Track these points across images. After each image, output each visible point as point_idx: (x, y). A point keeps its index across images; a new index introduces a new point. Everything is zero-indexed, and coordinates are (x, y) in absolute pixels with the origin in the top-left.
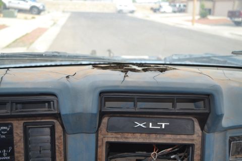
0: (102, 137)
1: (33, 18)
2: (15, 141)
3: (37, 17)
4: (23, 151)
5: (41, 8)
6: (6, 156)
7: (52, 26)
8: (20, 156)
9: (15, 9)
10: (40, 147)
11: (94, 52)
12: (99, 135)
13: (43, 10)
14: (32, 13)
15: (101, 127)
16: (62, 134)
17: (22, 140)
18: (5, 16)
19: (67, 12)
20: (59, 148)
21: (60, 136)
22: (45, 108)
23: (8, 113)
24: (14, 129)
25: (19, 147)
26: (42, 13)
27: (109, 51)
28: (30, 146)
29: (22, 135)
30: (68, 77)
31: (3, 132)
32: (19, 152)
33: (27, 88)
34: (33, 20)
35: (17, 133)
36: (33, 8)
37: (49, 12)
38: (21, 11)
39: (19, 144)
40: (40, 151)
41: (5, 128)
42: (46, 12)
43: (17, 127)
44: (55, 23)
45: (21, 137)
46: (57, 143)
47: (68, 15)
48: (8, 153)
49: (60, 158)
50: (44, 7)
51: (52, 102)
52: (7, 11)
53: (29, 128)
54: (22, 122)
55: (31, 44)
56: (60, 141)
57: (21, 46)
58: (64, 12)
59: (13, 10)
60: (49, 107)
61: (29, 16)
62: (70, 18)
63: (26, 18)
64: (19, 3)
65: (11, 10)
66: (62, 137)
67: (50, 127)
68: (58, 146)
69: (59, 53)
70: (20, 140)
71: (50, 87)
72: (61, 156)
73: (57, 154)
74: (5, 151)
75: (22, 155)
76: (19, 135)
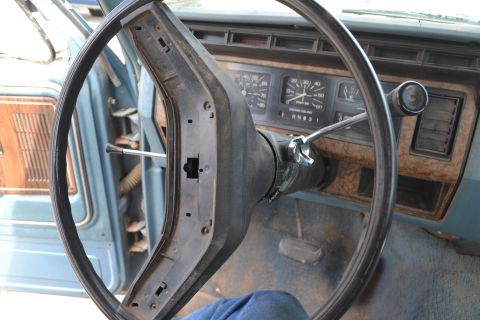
8: (409, 130)
10: (435, 125)
16: (473, 113)
21: (469, 115)
46: (461, 124)
56: (467, 122)
66: (472, 117)
72: (463, 142)
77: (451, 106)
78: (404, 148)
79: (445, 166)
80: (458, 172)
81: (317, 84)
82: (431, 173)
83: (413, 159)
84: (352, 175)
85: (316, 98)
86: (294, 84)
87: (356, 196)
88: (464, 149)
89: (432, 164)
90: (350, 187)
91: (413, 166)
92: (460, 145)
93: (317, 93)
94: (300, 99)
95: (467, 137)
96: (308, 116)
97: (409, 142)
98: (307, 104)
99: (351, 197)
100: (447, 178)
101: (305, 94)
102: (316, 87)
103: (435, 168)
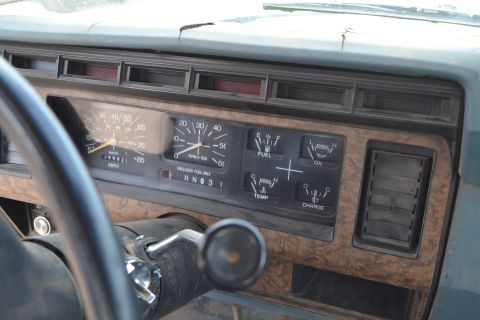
2: (343, 176)
4: (355, 200)
6: (316, 204)
8: (349, 208)
10: (393, 200)
16: (448, 182)
17: (359, 175)
20: (435, 211)
21: (443, 186)
23: (348, 110)
24: (346, 151)
25: (350, 189)
28: (370, 193)
29: (361, 165)
31: (319, 155)
32: (348, 200)
35: (350, 159)
39: (350, 183)
41: (324, 147)
43: (353, 147)
45: (358, 169)
46: (431, 200)
48: (321, 198)
49: (432, 233)
54: (365, 139)
56: (440, 196)
66: (447, 189)
68: (433, 206)
70: (355, 175)
72: (435, 229)
73: (427, 223)
74: (316, 192)
75: (352, 206)
76: (354, 163)
77: (415, 169)
78: (342, 236)
79: (410, 266)
80: (431, 276)
81: (216, 128)
82: (389, 276)
83: (358, 254)
84: (281, 266)
85: (218, 149)
86: (183, 129)
87: (290, 297)
88: (437, 241)
89: (389, 262)
90: (281, 284)
91: (359, 264)
92: (430, 234)
93: (218, 142)
94: (194, 151)
95: (441, 222)
96: (206, 178)
97: (351, 228)
98: (205, 159)
99: (282, 299)
100: (415, 283)
101: (200, 144)
102: (216, 133)
103: (394, 268)
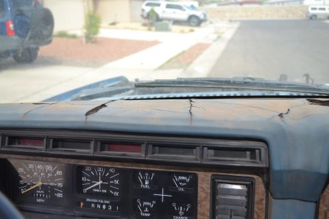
0: (325, 209)
1: (192, 31)
2: (199, 199)
3: (196, 29)
4: (208, 214)
5: (202, 17)
6: (182, 216)
7: (215, 40)
9: (169, 20)
10: (231, 210)
11: (283, 77)
12: (321, 205)
13: (204, 20)
14: (190, 25)
15: (325, 193)
16: (264, 197)
17: (209, 197)
18: (157, 30)
19: (235, 21)
20: (258, 216)
21: (262, 200)
22: (246, 157)
23: (198, 160)
24: (199, 182)
25: (204, 207)
26: (203, 24)
27: (307, 76)
28: (217, 207)
29: (209, 191)
30: (281, 115)
31: (181, 184)
32: (203, 214)
33: (227, 129)
34: (192, 33)
35: (202, 188)
36: (191, 17)
37: (211, 23)
38: (177, 22)
39: (203, 203)
40: (231, 217)
41: (183, 178)
42: (208, 22)
43: (203, 180)
44: (219, 37)
45: (207, 193)
46: (256, 209)
47: (236, 25)
48: (185, 212)
50: (205, 15)
51: (257, 151)
52: (159, 23)
53: (218, 182)
54: (210, 174)
55: (188, 64)
56: (260, 206)
57: (176, 68)
58: (231, 21)
59: (167, 22)
60: (253, 156)
61: (187, 28)
62: (239, 29)
63: (182, 32)
64: (174, 12)
65: (164, 22)
66: (264, 202)
67: (246, 185)
68: (257, 213)
69: (253, 79)
70: (206, 197)
71: (259, 129)
74: (181, 208)
76: (204, 190)
81: (111, 170)
85: (113, 184)
86: (88, 172)
93: (113, 180)
94: (97, 187)
96: (107, 205)
98: (105, 191)
101: (101, 182)
102: (111, 174)
